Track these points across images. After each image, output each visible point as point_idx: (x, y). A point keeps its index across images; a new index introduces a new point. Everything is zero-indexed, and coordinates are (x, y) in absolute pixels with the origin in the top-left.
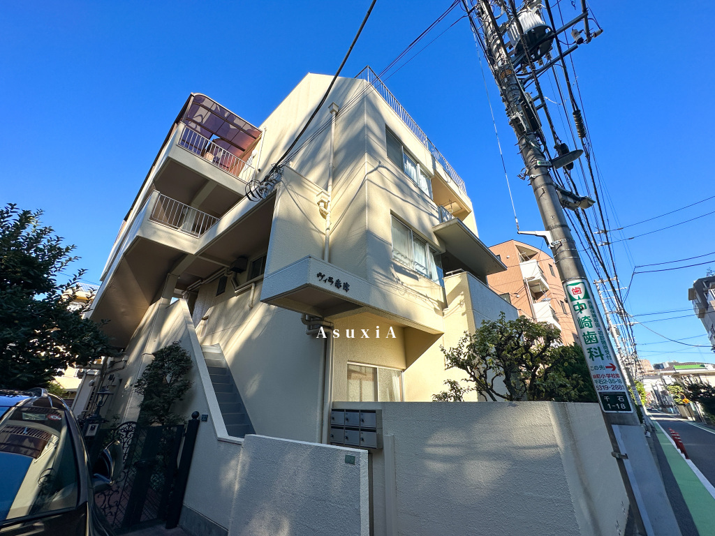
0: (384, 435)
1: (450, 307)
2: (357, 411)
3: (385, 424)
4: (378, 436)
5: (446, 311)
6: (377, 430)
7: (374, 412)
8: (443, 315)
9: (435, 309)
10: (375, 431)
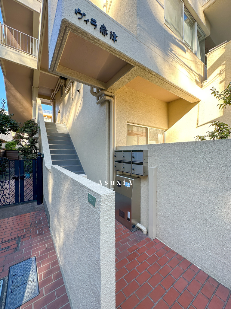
0: (149, 167)
1: (209, 79)
2: (130, 151)
3: (150, 159)
4: (144, 167)
5: (205, 83)
6: (144, 164)
7: (142, 151)
8: (202, 86)
9: (196, 81)
10: (142, 164)
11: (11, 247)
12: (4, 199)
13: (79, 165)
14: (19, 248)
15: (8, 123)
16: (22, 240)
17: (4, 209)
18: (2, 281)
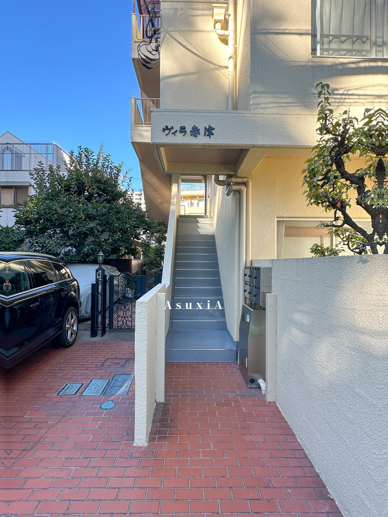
6: (262, 289)
7: (259, 269)
10: (260, 289)
11: (120, 364)
12: (126, 321)
13: (219, 287)
14: (126, 366)
15: (143, 223)
16: (130, 361)
17: (126, 333)
18: (108, 380)
